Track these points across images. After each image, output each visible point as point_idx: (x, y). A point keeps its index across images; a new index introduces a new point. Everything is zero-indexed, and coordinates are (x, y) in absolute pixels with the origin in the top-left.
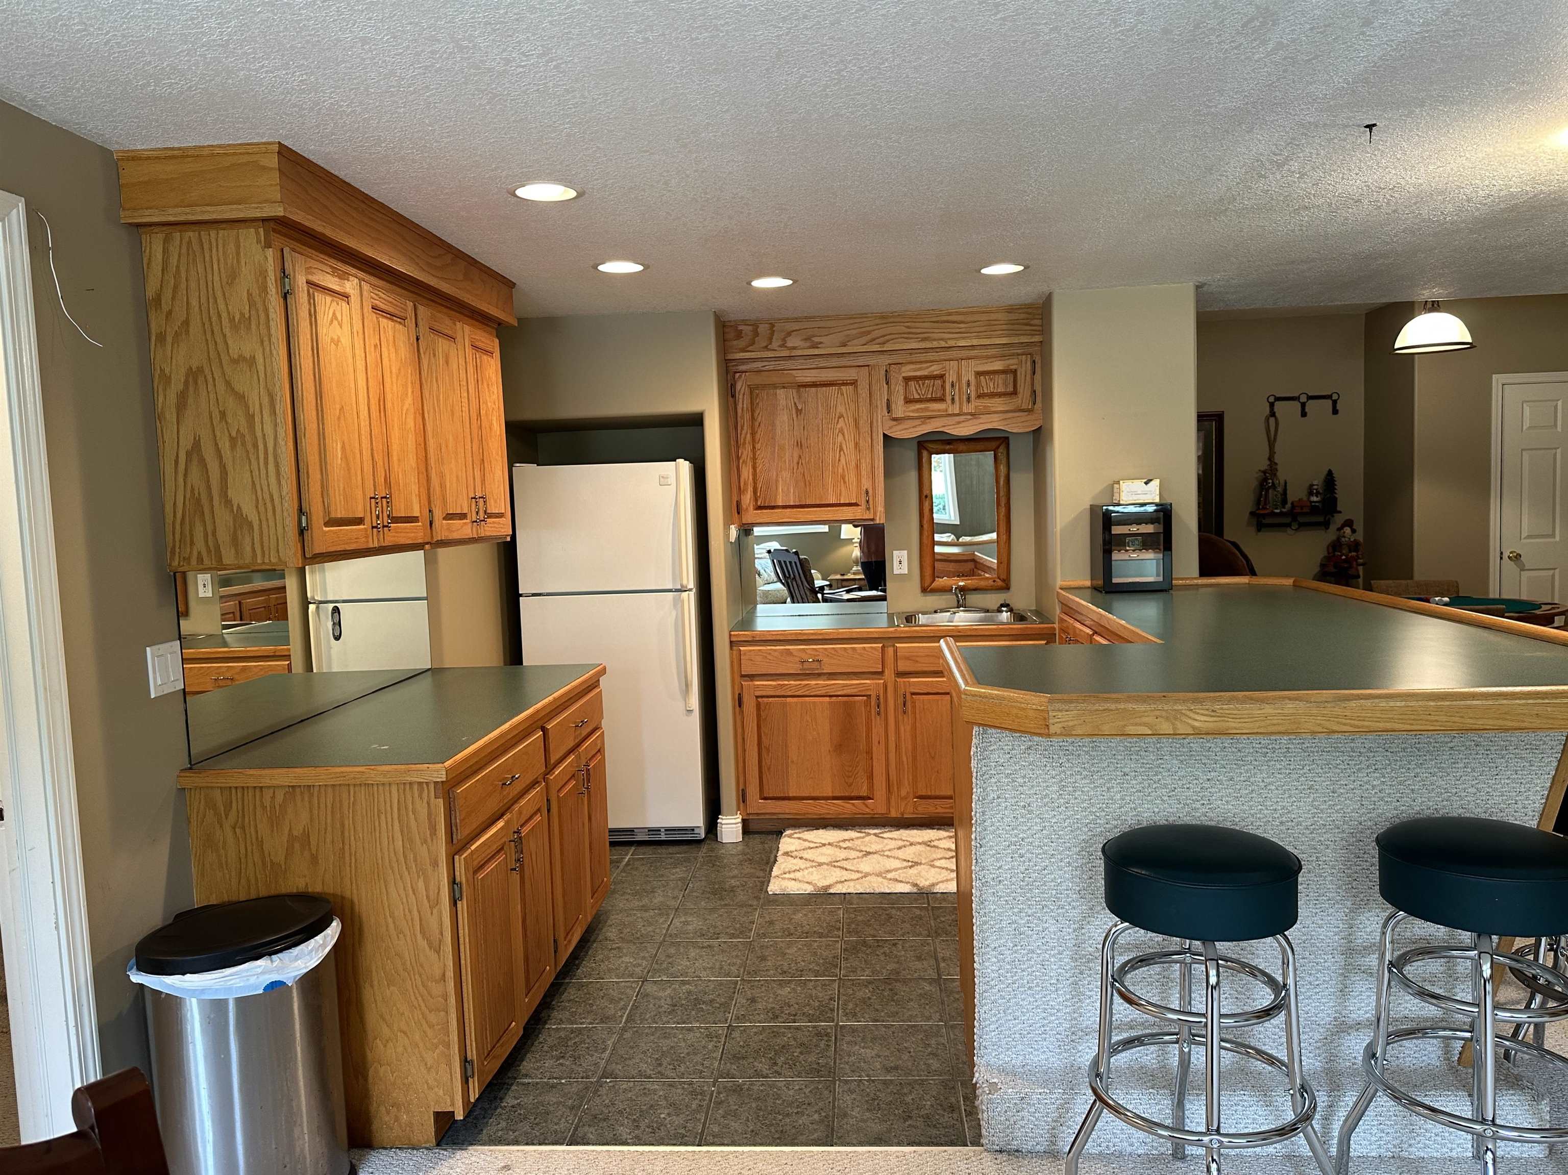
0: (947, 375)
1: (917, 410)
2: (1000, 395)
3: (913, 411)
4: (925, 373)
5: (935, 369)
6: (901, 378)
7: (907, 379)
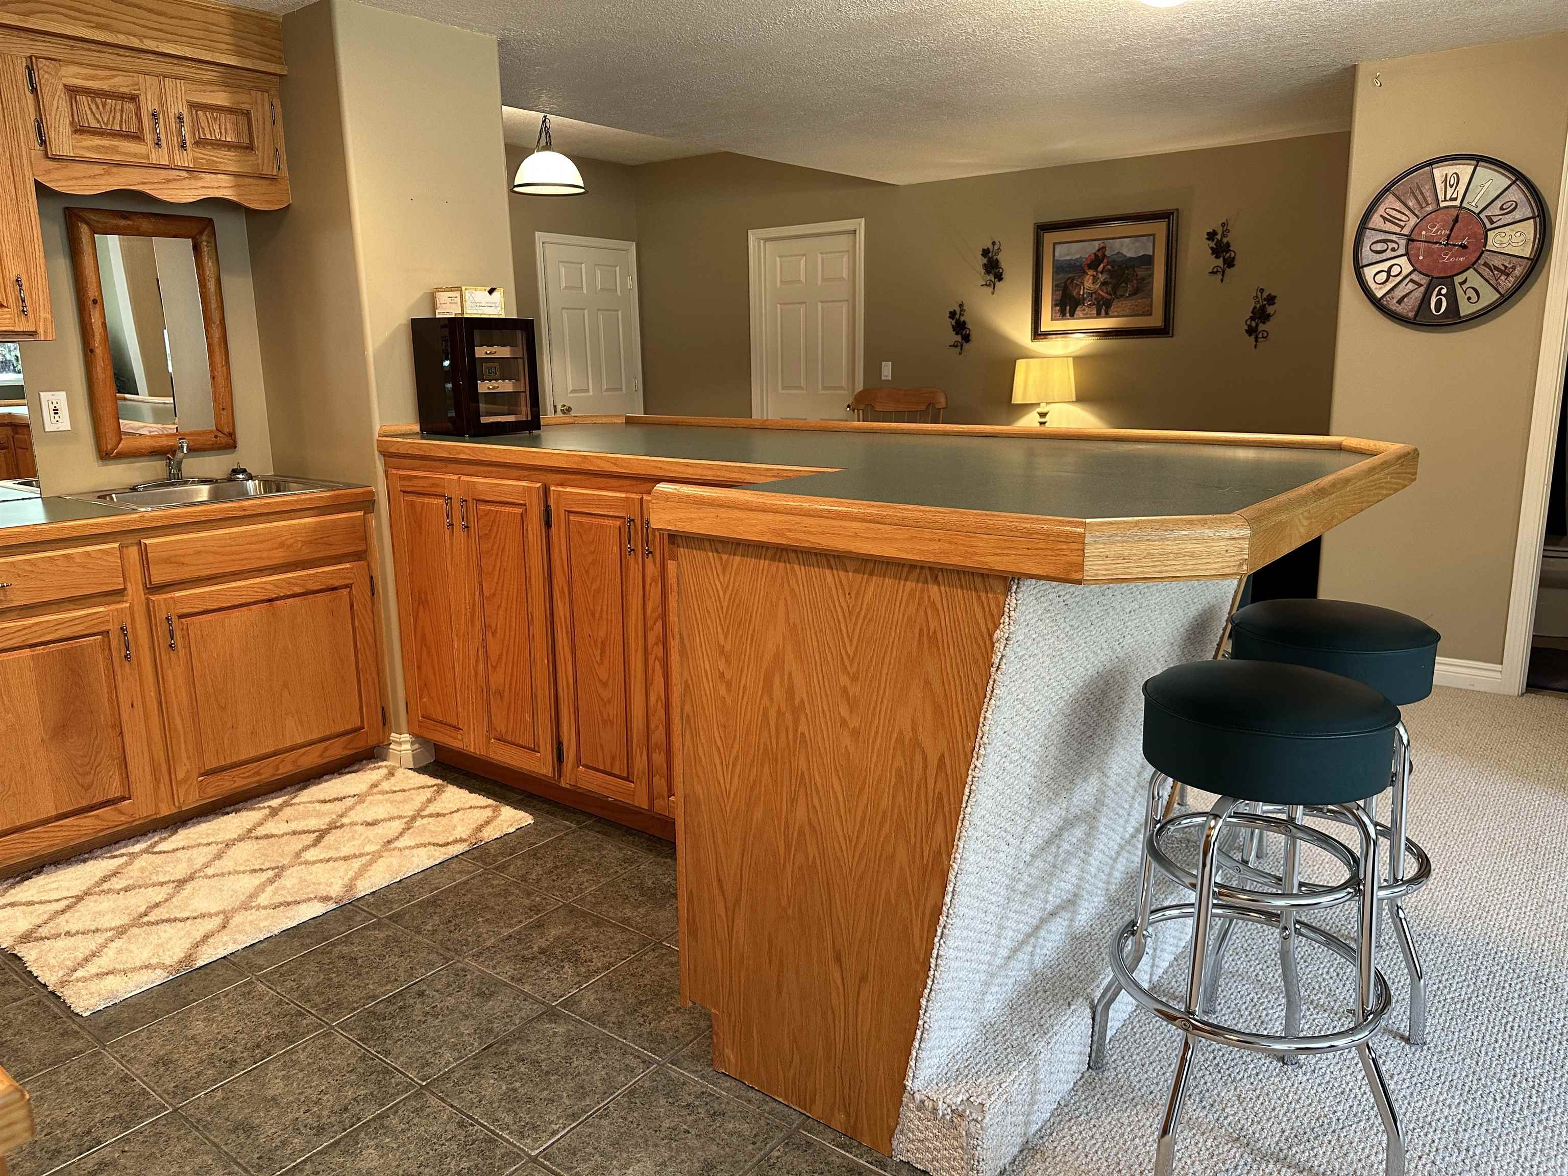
0: (142, 98)
1: (97, 149)
2: (229, 146)
3: (88, 149)
4: (104, 85)
5: (120, 83)
6: (60, 87)
7: (73, 92)
